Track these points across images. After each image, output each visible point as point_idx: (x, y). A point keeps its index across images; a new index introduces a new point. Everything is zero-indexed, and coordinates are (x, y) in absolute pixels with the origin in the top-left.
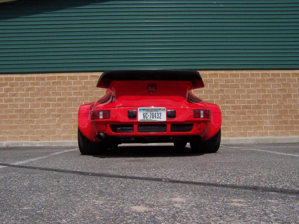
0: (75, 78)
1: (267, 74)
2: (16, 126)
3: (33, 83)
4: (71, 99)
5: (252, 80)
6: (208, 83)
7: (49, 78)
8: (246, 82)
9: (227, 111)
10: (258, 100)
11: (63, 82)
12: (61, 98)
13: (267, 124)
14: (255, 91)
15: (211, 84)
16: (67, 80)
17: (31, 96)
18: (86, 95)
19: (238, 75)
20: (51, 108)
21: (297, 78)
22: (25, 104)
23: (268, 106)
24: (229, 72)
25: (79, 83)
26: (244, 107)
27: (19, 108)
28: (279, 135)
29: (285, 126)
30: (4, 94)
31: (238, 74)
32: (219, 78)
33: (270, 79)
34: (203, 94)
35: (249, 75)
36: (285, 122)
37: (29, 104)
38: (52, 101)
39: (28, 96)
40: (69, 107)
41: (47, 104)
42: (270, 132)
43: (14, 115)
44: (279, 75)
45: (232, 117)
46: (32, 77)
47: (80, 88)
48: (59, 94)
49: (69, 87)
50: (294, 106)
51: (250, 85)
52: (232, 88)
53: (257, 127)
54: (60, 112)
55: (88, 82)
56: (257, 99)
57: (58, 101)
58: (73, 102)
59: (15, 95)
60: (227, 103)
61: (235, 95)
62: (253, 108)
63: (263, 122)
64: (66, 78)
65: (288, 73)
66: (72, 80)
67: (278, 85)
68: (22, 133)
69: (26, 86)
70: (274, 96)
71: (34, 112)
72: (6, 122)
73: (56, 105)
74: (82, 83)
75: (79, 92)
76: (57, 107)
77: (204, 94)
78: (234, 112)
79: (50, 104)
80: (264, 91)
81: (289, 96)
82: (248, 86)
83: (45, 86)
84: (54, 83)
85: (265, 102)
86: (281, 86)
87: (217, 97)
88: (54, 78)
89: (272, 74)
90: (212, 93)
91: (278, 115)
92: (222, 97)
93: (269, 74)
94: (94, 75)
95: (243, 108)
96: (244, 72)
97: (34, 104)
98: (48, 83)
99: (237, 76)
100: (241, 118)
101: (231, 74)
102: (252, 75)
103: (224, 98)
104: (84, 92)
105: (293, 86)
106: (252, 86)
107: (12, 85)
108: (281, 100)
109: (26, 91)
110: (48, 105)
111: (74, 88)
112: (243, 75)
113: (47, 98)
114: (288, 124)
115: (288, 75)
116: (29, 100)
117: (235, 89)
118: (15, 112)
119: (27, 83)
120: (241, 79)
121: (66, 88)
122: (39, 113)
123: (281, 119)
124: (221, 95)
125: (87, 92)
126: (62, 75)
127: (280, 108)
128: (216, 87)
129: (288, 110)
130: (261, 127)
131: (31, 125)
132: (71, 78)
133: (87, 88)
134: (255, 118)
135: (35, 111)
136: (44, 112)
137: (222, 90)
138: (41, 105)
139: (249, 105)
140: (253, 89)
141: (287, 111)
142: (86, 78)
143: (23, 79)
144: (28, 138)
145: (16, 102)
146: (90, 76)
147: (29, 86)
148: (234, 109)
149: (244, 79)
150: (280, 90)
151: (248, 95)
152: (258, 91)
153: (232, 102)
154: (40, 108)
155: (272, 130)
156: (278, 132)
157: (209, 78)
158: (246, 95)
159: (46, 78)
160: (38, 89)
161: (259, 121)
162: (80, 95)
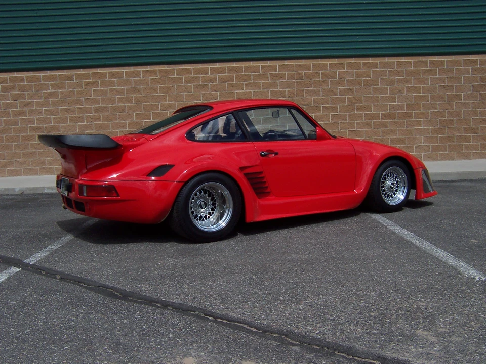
0: (119, 75)
1: (422, 61)
2: (34, 153)
3: (55, 85)
4: (116, 109)
5: (399, 73)
6: (329, 79)
7: (79, 77)
8: (389, 75)
9: (358, 123)
10: (407, 104)
11: (102, 82)
12: (100, 108)
13: (421, 143)
15: (333, 81)
16: (107, 79)
17: (53, 106)
18: (138, 101)
19: (377, 64)
20: (85, 123)
21: (472, 69)
22: (45, 119)
23: (423, 114)
24: (362, 61)
25: (127, 82)
26: (385, 115)
27: (36, 125)
28: (439, 158)
29: (449, 145)
30: (11, 103)
32: (345, 70)
33: (428, 71)
34: (321, 97)
35: (394, 65)
36: (450, 139)
37: (50, 118)
38: (87, 113)
39: (48, 105)
40: (112, 121)
41: (79, 117)
43: (28, 136)
44: (442, 63)
45: (366, 131)
46: (52, 76)
47: (128, 90)
48: (95, 101)
49: (111, 90)
50: (464, 113)
51: (395, 81)
52: (367, 85)
53: (406, 147)
54: (99, 130)
55: (139, 81)
56: (405, 103)
57: (95, 112)
58: (118, 114)
59: (27, 104)
60: (358, 109)
61: (371, 97)
62: (400, 118)
63: (414, 138)
64: (105, 76)
65: (458, 61)
66: (115, 78)
67: (441, 79)
68: (43, 163)
69: (44, 90)
70: (433, 98)
72: (18, 146)
73: (92, 118)
74: (130, 83)
75: (127, 97)
76: (95, 122)
77: (323, 96)
78: (368, 125)
79: (83, 117)
80: (417, 90)
81: (458, 97)
82: (392, 83)
83: (73, 89)
84: (87, 84)
85: (419, 108)
86: (444, 82)
87: (343, 101)
88: (87, 76)
89: (431, 62)
90: (336, 95)
91: (438, 129)
92: (350, 100)
93: (427, 62)
94: (149, 69)
95: (384, 117)
96: (387, 60)
97: (59, 117)
98: (79, 85)
99: (375, 66)
100: (379, 133)
101: (365, 64)
102: (399, 64)
103: (354, 101)
104: (135, 96)
105: (464, 80)
106: (399, 81)
107: (22, 89)
108: (444, 103)
109: (45, 98)
110: (80, 119)
111: (118, 92)
112: (384, 65)
113: (78, 108)
114: (454, 142)
115: (458, 63)
116: (51, 112)
117: (372, 87)
118: (30, 131)
119: (45, 85)
120: (381, 71)
121: (106, 91)
122: (67, 132)
123: (443, 134)
124: (349, 98)
125: (140, 97)
126: (99, 70)
127: (442, 117)
128: (341, 84)
129: (455, 119)
130: (411, 147)
132: (113, 75)
133: (139, 91)
134: (401, 133)
135: (61, 129)
136: (75, 130)
137: (350, 89)
138: (70, 120)
139: (393, 113)
140: (401, 86)
141: (453, 121)
142: (137, 74)
143: (38, 79)
144: (54, 171)
145: (30, 115)
146: (143, 71)
147: (49, 90)
148: (369, 119)
149: (386, 71)
150: (444, 87)
151: (392, 97)
152: (408, 89)
153: (367, 108)
154: (69, 124)
155: (429, 151)
156: (437, 155)
157: (330, 70)
158: (388, 96)
159: (74, 77)
160: (63, 95)
161: (408, 138)
162: (129, 102)
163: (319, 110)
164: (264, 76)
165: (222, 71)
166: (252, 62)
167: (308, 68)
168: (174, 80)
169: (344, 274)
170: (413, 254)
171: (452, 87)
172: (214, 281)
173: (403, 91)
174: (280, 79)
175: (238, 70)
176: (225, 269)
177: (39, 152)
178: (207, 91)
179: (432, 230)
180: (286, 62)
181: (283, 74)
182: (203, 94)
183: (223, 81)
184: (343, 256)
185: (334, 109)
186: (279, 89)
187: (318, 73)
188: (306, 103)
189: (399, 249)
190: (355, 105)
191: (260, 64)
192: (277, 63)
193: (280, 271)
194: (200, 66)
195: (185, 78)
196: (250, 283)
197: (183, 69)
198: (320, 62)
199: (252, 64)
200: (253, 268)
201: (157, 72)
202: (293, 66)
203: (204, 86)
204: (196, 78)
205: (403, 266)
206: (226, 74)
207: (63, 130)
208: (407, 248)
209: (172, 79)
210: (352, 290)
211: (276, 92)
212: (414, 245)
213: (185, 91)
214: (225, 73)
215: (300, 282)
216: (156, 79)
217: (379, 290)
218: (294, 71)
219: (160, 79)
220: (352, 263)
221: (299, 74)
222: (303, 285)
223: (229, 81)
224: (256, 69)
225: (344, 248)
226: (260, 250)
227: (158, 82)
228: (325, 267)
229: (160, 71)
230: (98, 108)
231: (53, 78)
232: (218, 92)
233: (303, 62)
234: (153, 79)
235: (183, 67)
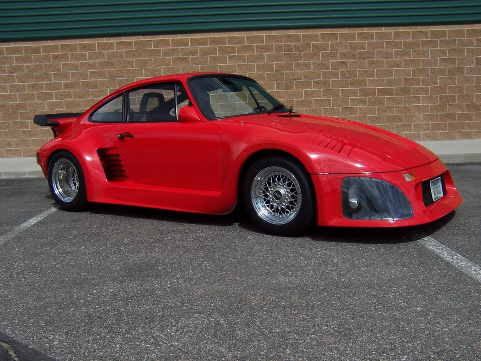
0: (91, 47)
1: (423, 31)
3: (20, 58)
4: (87, 85)
5: (396, 45)
6: (320, 51)
7: (46, 49)
8: (386, 47)
9: (352, 100)
10: (405, 79)
11: (72, 55)
12: (70, 83)
13: (420, 122)
14: (401, 63)
15: (324, 53)
16: (78, 52)
17: (18, 82)
18: (111, 76)
19: (373, 35)
20: (54, 100)
21: (476, 40)
22: (10, 95)
23: (422, 89)
24: (356, 31)
26: (380, 91)
28: (439, 138)
29: (450, 124)
31: (373, 33)
32: (338, 42)
33: (428, 42)
34: (312, 71)
35: (392, 36)
36: (450, 116)
37: (16, 95)
38: (56, 89)
39: (13, 80)
40: (83, 98)
41: (47, 94)
42: (424, 134)
44: (443, 34)
45: (360, 109)
46: (17, 48)
47: (100, 64)
48: (65, 76)
49: (82, 64)
50: (467, 89)
51: (392, 54)
52: (362, 58)
53: (403, 125)
54: (70, 108)
55: (114, 53)
56: (403, 78)
58: (90, 90)
60: (352, 84)
61: (366, 71)
62: (397, 94)
63: (412, 116)
64: (76, 48)
65: (461, 31)
66: (87, 50)
67: (442, 51)
68: (9, 144)
69: (8, 63)
70: (434, 72)
71: (26, 109)
73: (62, 95)
74: (102, 56)
75: (99, 71)
76: (65, 99)
77: (314, 69)
78: (363, 101)
80: (415, 63)
81: (461, 71)
82: (389, 55)
83: (41, 62)
84: (56, 57)
85: (418, 83)
86: (446, 54)
87: (335, 75)
88: (56, 48)
89: (432, 32)
90: (328, 68)
91: (438, 106)
92: (343, 74)
93: (427, 32)
94: (123, 40)
95: (380, 93)
96: (383, 30)
97: (25, 94)
98: (47, 58)
99: (371, 36)
100: (375, 111)
101: (360, 35)
103: (347, 76)
104: (108, 71)
105: (467, 52)
106: (397, 54)
108: (445, 78)
109: (9, 73)
110: (49, 96)
111: (90, 65)
112: (380, 36)
113: (46, 84)
114: (455, 120)
115: (461, 33)
116: (17, 89)
117: (367, 60)
119: (9, 58)
120: (377, 43)
121: (77, 65)
122: (35, 110)
123: (444, 111)
124: (343, 72)
125: (114, 71)
126: (69, 42)
127: (442, 93)
128: (334, 57)
129: (456, 95)
130: (409, 125)
131: (24, 131)
132: (84, 47)
133: (112, 65)
134: (399, 111)
135: (28, 107)
136: (44, 108)
137: (343, 62)
138: (38, 96)
139: (390, 89)
140: (398, 59)
141: (454, 97)
142: (111, 46)
144: (21, 153)
146: (117, 43)
147: (13, 63)
148: (364, 95)
149: (383, 42)
150: (445, 60)
151: (389, 71)
152: (407, 63)
153: (362, 83)
154: (36, 101)
155: (428, 130)
156: (437, 134)
157: (321, 41)
158: (385, 70)
159: (41, 49)
160: (29, 69)
161: (406, 116)
162: (102, 77)
163: (310, 86)
164: (249, 48)
165: (204, 42)
166: (236, 33)
167: (297, 39)
168: (152, 53)
169: (353, 314)
170: (445, 276)
171: (454, 59)
172: (162, 329)
173: (400, 65)
174: (266, 52)
175: (220, 41)
176: (183, 303)
177: (4, 132)
178: (187, 64)
179: (458, 234)
180: (274, 33)
181: (271, 45)
182: (182, 67)
183: (205, 53)
184: (349, 278)
185: (325, 84)
186: (265, 62)
187: (308, 45)
188: (295, 77)
189: (424, 267)
190: (349, 80)
191: (245, 34)
192: (264, 34)
193: (262, 308)
194: (179, 37)
195: (163, 50)
196: (215, 335)
197: (161, 40)
198: (311, 33)
199: (236, 34)
200: (223, 302)
201: (132, 44)
202: (281, 37)
203: (183, 59)
204: (175, 50)
205: (437, 299)
206: (208, 46)
207: (30, 108)
208: (433, 265)
209: (149, 51)
210: (370, 352)
211: (263, 65)
212: (442, 259)
213: (163, 65)
214: (207, 44)
215: (289, 332)
216: (131, 51)
217: (412, 352)
218: (282, 42)
219: (136, 51)
220: (363, 292)
221: (288, 45)
222: (294, 338)
223: (211, 53)
224: (241, 40)
225: (348, 265)
226: (235, 267)
227: (134, 55)
228: (325, 300)
229: (136, 43)
230: (68, 84)
231: (18, 50)
232: (200, 66)
233: (292, 32)
234: (128, 51)
235: (161, 38)
